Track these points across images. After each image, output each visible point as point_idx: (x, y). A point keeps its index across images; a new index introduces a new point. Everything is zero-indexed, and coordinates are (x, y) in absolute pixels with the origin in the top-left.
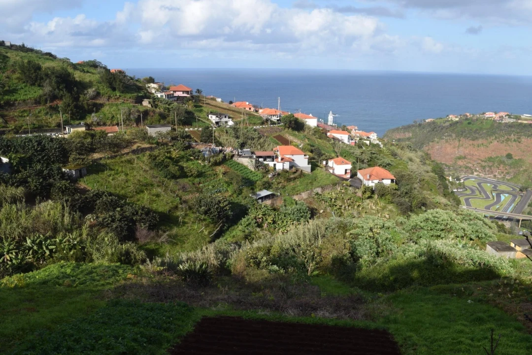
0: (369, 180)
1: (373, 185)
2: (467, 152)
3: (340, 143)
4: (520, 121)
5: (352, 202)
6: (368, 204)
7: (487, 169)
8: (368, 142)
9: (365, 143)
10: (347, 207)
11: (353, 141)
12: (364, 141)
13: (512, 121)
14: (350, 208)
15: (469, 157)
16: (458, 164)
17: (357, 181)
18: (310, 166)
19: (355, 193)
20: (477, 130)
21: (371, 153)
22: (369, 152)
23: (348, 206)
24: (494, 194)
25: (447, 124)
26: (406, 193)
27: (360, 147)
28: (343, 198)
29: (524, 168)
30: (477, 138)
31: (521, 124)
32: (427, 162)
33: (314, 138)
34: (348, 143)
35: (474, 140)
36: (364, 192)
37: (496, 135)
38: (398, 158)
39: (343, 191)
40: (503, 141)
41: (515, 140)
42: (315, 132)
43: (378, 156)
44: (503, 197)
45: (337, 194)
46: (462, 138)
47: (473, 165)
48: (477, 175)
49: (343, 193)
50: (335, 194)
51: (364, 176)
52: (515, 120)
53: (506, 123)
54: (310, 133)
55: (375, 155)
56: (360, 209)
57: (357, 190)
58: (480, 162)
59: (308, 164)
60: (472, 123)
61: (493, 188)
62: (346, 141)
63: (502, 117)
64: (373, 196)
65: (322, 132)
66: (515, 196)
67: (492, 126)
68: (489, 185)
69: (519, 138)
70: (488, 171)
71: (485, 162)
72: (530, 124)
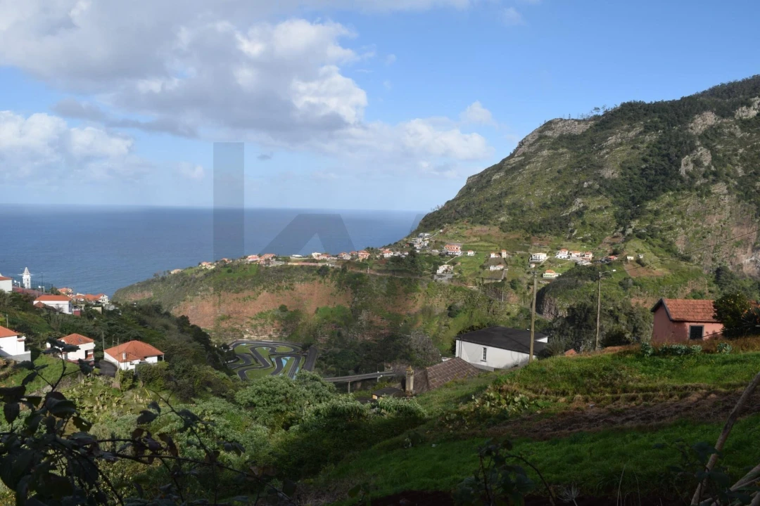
0: (125, 361)
1: (133, 367)
2: (232, 309)
3: (58, 314)
4: (289, 264)
5: (107, 399)
6: (132, 398)
7: (259, 328)
8: (99, 309)
9: (96, 311)
10: (101, 408)
11: (77, 310)
12: (94, 308)
13: (280, 263)
14: (106, 408)
15: (235, 316)
16: (222, 326)
17: (106, 365)
18: (29, 352)
19: (109, 384)
20: (240, 279)
21: (109, 324)
22: (106, 324)
23: (103, 406)
24: (273, 359)
25: (201, 274)
26: (184, 371)
27: (90, 317)
28: (92, 395)
29: (303, 321)
30: (241, 290)
31: (292, 266)
32: (186, 328)
33: (12, 309)
34: (70, 313)
35: (238, 293)
36: (123, 381)
37: (265, 284)
38: (149, 328)
39: (89, 384)
40: (274, 290)
41: (287, 288)
42: (14, 300)
43: (120, 327)
44: (284, 362)
45: (81, 390)
46: (222, 292)
47: (242, 326)
48: (248, 338)
49: (90, 387)
50: (77, 391)
51: (117, 356)
52: (283, 263)
53: (274, 268)
54: (6, 303)
55: (115, 326)
56: (122, 406)
57: (112, 379)
58: (248, 320)
59: (26, 350)
60: (233, 270)
61: (271, 351)
62: (66, 310)
63: (269, 259)
64: (136, 384)
65: (25, 299)
66: (298, 358)
67: (258, 271)
68: (265, 348)
69: (292, 285)
70: (261, 331)
71: (256, 319)
72: (302, 266)
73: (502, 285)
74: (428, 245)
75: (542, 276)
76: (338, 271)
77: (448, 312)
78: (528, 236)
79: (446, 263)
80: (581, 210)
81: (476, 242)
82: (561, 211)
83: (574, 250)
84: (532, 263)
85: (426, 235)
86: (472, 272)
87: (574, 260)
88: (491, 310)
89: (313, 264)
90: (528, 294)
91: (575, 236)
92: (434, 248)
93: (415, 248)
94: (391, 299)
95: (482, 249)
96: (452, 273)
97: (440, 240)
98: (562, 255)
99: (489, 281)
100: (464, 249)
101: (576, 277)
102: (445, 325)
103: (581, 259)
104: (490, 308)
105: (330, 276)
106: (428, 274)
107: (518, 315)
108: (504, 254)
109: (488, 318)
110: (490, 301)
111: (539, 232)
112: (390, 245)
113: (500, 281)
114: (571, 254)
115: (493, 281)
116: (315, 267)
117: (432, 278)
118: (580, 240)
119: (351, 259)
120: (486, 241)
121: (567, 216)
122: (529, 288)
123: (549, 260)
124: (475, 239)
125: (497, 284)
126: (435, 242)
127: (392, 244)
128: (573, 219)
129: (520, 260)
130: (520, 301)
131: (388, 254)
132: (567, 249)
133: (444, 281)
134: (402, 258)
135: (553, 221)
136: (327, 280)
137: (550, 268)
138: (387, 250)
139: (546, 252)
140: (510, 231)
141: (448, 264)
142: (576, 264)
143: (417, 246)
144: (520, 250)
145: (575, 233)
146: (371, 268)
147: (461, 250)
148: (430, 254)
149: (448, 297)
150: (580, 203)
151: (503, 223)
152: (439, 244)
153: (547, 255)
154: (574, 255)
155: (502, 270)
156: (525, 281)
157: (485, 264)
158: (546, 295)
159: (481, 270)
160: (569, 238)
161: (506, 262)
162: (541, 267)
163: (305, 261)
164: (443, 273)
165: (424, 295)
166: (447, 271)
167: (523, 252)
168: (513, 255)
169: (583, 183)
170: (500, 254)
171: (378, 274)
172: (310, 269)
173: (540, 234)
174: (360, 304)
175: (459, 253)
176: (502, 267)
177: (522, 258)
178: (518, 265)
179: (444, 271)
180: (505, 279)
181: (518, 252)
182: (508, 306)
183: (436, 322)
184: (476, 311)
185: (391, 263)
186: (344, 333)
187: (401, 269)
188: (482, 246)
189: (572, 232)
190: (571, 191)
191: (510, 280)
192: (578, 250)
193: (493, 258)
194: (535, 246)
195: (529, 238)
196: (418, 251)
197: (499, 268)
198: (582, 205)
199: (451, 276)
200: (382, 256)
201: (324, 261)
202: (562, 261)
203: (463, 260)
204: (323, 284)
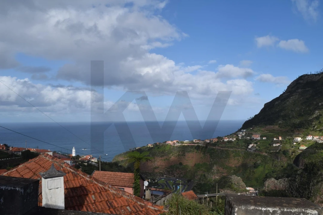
2: (159, 164)
4: (183, 144)
7: (171, 172)
13: (179, 144)
15: (160, 167)
16: (155, 171)
20: (162, 151)
24: (174, 186)
25: (147, 149)
29: (189, 169)
30: (163, 156)
31: (184, 146)
37: (173, 153)
40: (177, 156)
41: (182, 155)
44: (178, 187)
46: (155, 157)
47: (163, 171)
48: (166, 177)
52: (181, 144)
53: (177, 146)
58: (166, 169)
60: (160, 147)
61: (174, 183)
63: (174, 143)
66: (185, 186)
67: (170, 148)
68: (171, 181)
69: (184, 153)
70: (171, 173)
71: (169, 168)
72: (189, 146)
73: (279, 153)
74: (245, 135)
75: (299, 148)
76: (204, 147)
77: (254, 165)
78: (292, 129)
79: (253, 143)
80: (318, 116)
81: (267, 133)
82: (309, 117)
83: (315, 136)
84: (294, 142)
85: (244, 130)
86: (265, 147)
87: (315, 141)
88: (274, 165)
89: (193, 145)
90: (292, 157)
91: (316, 129)
92: (248, 137)
93: (239, 137)
94: (227, 160)
95: (270, 136)
96: (255, 148)
97: (250, 133)
98: (309, 138)
99: (273, 151)
100: (262, 137)
101: (315, 149)
102: (252, 172)
103: (319, 139)
104: (273, 164)
105: (200, 150)
106: (244, 149)
107: (287, 167)
108: (280, 138)
109: (272, 168)
110: (273, 160)
111: (298, 127)
112: (228, 135)
113: (278, 151)
114: (314, 138)
115: (275, 151)
116: (194, 146)
117: (246, 150)
118: (318, 130)
119: (210, 142)
120: (272, 132)
121: (311, 119)
122: (292, 154)
123: (302, 141)
124: (267, 132)
125: (276, 153)
126: (248, 133)
127: (229, 135)
128: (314, 120)
129: (288, 141)
130: (288, 160)
131: (226, 140)
132: (312, 135)
133: (252, 151)
134: (232, 141)
135: (305, 122)
136: (199, 151)
137: (303, 144)
138: (226, 138)
139: (301, 137)
140: (284, 127)
141: (254, 143)
142: (316, 142)
143: (240, 136)
144: (288, 136)
145: (316, 127)
146: (218, 146)
147: (260, 137)
148: (246, 139)
149: (254, 159)
150: (317, 113)
151: (280, 124)
152: (249, 135)
153: (302, 138)
154: (316, 138)
155: (279, 146)
156: (291, 151)
157: (271, 143)
158: (300, 158)
159: (269, 146)
160: (313, 130)
161: (281, 142)
162: (299, 144)
163: (190, 143)
164: (251, 147)
165: (242, 158)
166: (253, 147)
167: (290, 137)
168: (285, 139)
169: (319, 103)
170: (279, 138)
171: (221, 149)
172: (192, 147)
173: (298, 128)
174: (213, 162)
175: (259, 138)
176: (279, 144)
177: (289, 140)
178: (287, 144)
179: (252, 147)
180: (280, 150)
181: (287, 137)
182: (282, 163)
183: (248, 170)
184: (267, 165)
185: (227, 143)
186: (206, 175)
187: (232, 146)
188: (270, 135)
189: (314, 127)
190: (313, 108)
191: (283, 150)
192: (317, 136)
193: (275, 140)
194: (296, 134)
195: (293, 130)
196: (240, 138)
197: (277, 145)
198: (318, 114)
199: (255, 149)
200: (224, 140)
201: (198, 143)
202: (309, 141)
203: (261, 142)
204: (197, 153)
